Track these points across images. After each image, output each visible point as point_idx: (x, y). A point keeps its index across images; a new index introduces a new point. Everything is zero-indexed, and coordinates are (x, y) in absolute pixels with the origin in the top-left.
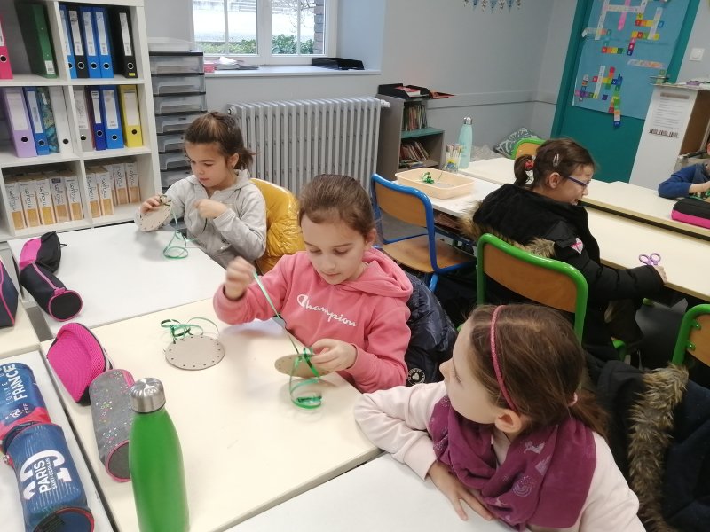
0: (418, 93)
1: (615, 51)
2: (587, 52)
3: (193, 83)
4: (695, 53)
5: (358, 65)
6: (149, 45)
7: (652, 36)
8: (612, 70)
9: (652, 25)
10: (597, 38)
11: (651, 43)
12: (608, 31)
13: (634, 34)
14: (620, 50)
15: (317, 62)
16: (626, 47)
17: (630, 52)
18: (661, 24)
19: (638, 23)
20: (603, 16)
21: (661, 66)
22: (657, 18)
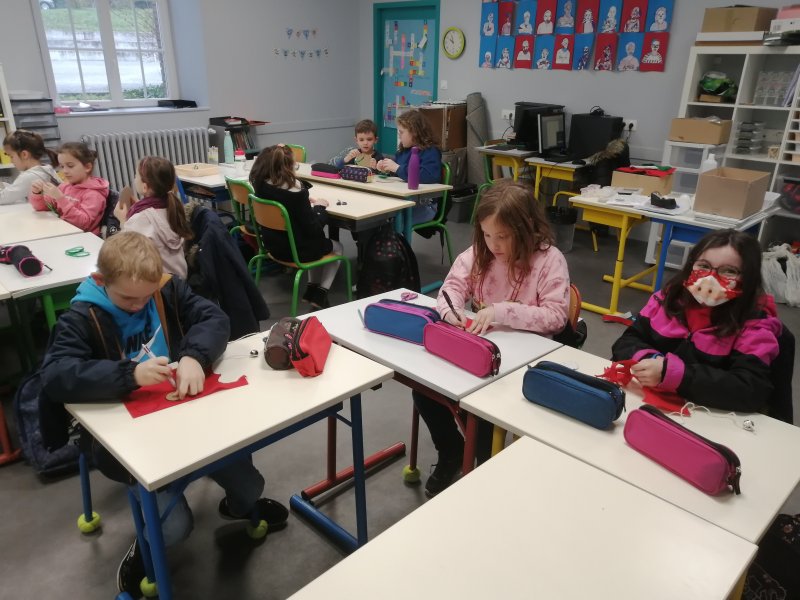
0: (240, 122)
1: (402, 84)
2: (387, 86)
3: (48, 119)
4: (443, 84)
5: (192, 104)
6: (10, 95)
7: (421, 73)
8: (403, 98)
9: (419, 64)
10: (391, 75)
11: (420, 77)
12: (396, 70)
13: (411, 72)
14: (405, 83)
15: (162, 104)
16: (408, 81)
17: (411, 85)
18: (424, 65)
19: (411, 64)
20: (391, 60)
21: (429, 94)
22: (421, 60)
